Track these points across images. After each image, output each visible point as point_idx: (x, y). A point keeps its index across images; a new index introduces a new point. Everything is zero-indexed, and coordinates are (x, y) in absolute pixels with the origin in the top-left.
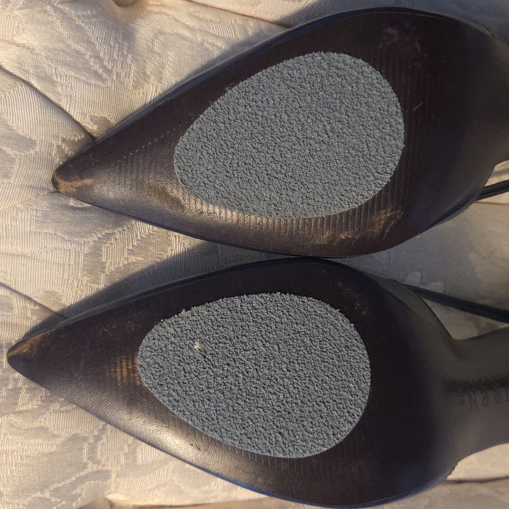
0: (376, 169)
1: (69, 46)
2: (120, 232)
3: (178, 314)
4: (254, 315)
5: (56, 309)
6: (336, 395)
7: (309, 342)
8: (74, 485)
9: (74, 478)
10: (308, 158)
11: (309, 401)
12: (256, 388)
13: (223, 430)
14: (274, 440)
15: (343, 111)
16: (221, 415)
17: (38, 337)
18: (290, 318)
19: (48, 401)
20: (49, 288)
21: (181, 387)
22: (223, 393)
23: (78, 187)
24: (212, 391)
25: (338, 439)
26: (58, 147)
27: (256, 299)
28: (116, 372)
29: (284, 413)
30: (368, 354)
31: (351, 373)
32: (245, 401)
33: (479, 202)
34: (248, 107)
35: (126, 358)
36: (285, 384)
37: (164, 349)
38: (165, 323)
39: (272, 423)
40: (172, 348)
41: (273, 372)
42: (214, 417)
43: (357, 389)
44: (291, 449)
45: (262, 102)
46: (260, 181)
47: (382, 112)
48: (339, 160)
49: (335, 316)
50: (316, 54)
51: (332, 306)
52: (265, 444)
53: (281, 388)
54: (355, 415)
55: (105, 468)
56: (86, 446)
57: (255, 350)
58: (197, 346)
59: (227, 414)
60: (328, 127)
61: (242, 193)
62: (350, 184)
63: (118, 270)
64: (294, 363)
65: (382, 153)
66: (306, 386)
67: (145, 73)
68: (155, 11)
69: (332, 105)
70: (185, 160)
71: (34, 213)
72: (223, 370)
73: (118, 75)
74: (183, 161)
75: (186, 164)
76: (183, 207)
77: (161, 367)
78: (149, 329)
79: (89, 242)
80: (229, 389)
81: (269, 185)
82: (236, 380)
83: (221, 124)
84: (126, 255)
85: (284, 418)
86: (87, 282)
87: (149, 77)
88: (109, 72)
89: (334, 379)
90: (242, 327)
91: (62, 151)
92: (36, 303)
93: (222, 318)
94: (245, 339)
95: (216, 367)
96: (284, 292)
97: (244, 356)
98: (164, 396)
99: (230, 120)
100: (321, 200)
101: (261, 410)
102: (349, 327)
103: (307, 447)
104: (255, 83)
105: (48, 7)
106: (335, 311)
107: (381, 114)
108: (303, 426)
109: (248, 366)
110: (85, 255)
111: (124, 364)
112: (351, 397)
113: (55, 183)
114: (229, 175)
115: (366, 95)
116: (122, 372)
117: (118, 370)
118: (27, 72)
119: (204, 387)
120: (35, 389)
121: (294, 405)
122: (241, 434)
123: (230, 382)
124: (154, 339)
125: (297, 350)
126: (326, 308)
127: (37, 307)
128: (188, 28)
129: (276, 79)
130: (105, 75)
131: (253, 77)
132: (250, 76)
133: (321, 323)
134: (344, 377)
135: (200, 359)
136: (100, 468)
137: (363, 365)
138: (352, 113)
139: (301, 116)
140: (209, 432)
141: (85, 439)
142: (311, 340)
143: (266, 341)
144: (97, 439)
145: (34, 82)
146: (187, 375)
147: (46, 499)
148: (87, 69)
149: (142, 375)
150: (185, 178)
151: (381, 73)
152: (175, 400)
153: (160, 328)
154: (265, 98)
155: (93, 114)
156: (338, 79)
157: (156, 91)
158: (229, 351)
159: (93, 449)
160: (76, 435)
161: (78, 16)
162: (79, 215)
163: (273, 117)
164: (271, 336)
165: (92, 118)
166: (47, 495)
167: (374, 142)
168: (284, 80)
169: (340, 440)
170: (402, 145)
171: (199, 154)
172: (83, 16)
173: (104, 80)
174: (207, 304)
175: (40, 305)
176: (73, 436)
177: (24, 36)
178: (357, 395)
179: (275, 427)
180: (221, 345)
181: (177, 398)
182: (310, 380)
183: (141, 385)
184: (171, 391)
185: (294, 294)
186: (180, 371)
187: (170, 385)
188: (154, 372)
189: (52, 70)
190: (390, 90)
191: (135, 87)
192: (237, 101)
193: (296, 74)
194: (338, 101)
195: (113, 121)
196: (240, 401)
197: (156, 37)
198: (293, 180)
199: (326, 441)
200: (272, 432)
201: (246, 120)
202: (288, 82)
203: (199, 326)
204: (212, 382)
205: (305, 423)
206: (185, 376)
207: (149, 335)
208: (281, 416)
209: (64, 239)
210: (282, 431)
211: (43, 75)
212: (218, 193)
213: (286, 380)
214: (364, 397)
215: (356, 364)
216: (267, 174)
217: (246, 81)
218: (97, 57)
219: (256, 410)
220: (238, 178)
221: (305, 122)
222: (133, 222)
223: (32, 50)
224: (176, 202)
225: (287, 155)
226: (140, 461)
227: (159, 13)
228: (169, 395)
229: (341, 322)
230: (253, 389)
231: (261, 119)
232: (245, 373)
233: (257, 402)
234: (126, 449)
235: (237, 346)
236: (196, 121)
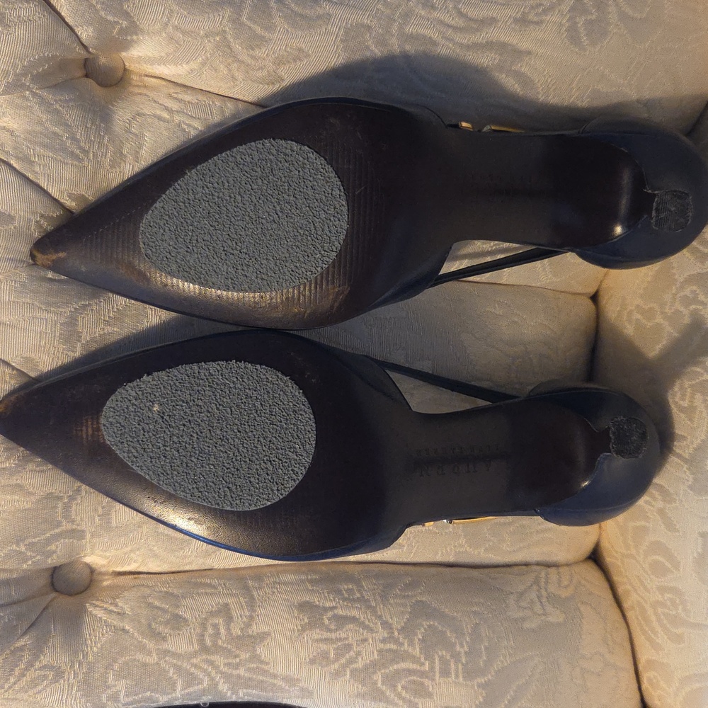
0: (323, 247)
1: (47, 129)
2: (96, 303)
3: (140, 378)
4: (210, 380)
5: (33, 374)
6: (282, 455)
7: (259, 406)
8: (48, 542)
9: (48, 535)
10: (260, 236)
11: (257, 459)
12: (209, 447)
13: (176, 484)
14: (223, 494)
15: (291, 193)
16: (175, 470)
17: (13, 398)
18: (244, 384)
19: (25, 461)
20: (26, 355)
21: (140, 444)
22: (178, 451)
23: (53, 260)
24: (168, 449)
25: (282, 495)
26: (37, 222)
27: (213, 366)
28: (82, 430)
29: (233, 469)
30: (315, 418)
31: (297, 435)
32: (198, 459)
33: (462, 281)
34: (206, 188)
35: (92, 418)
36: (236, 444)
37: (126, 410)
38: (129, 386)
39: (221, 479)
40: (133, 410)
41: (225, 433)
42: (169, 472)
43: (302, 449)
44: (238, 502)
45: (218, 184)
46: (218, 257)
47: (327, 195)
48: (289, 238)
49: (285, 383)
50: (266, 141)
51: (283, 373)
52: (214, 497)
53: (232, 447)
54: (299, 473)
55: (79, 528)
56: (60, 505)
57: (209, 412)
58: (156, 408)
59: (180, 470)
60: (278, 208)
61: (202, 268)
62: (299, 260)
63: (94, 340)
64: (244, 425)
65: (328, 233)
66: (254, 446)
67: (121, 153)
68: (136, 92)
69: (281, 188)
70: (149, 237)
71: (13, 284)
72: (179, 430)
73: (95, 155)
74: (147, 237)
75: (151, 240)
76: (148, 280)
77: (122, 426)
78: (113, 392)
79: (65, 312)
80: (184, 448)
81: (226, 260)
82: (190, 440)
83: (181, 204)
84: (102, 326)
85: (233, 475)
86: (64, 349)
87: (126, 156)
88: (86, 152)
89: (281, 440)
90: (198, 391)
91: (41, 226)
92: (14, 368)
93: (180, 383)
94: (200, 403)
95: (173, 427)
96: (239, 360)
97: (199, 418)
98: (124, 452)
99: (189, 199)
100: (273, 275)
101: (212, 467)
102: (299, 393)
103: (253, 501)
104: (212, 167)
105: (27, 92)
106: (285, 379)
107: (326, 197)
108: (250, 482)
109: (202, 426)
110: (61, 324)
111: (90, 423)
112: (296, 457)
113: (32, 256)
114: (189, 250)
115: (311, 179)
116: (87, 430)
117: (84, 428)
118: (7, 153)
119: (161, 446)
120: (12, 449)
121: (242, 462)
122: (193, 488)
123: (184, 441)
124: (117, 401)
125: (247, 413)
126: (278, 376)
127: (15, 372)
128: (166, 109)
129: (230, 163)
130: (81, 155)
131: (210, 161)
132: (207, 160)
133: (272, 389)
134: (290, 438)
135: (158, 419)
136: (74, 527)
137: (308, 428)
138: (299, 195)
139: (253, 198)
140: (164, 485)
141: (60, 498)
142: (261, 404)
143: (220, 405)
144: (72, 498)
145: (13, 162)
146: (146, 434)
147: (21, 552)
148: (64, 149)
149: (105, 433)
150: (149, 252)
151: (326, 160)
152: (134, 456)
153: (123, 391)
154: (220, 181)
155: (70, 192)
156: (286, 164)
157: (132, 169)
158: (186, 412)
159: (67, 508)
160: (51, 493)
161: (55, 100)
162: (55, 286)
163: (228, 198)
164: (225, 400)
165: (70, 196)
166: (23, 548)
167: (320, 222)
168: (237, 164)
169: (284, 496)
170: (345, 226)
171: (162, 231)
172: (61, 101)
173: (80, 160)
174: (167, 370)
175: (18, 370)
176: (48, 494)
177: (5, 119)
178: (302, 456)
179: (224, 482)
180: (178, 407)
181: (136, 454)
182: (258, 441)
183: (104, 442)
184: (131, 448)
185: (249, 363)
186: (140, 430)
187: (130, 443)
188: (116, 430)
189: (30, 151)
190: (333, 175)
191: (112, 166)
192: (195, 182)
193: (248, 159)
194: (286, 184)
195: (91, 198)
196: (193, 459)
197: (134, 118)
198: (247, 256)
199: (270, 496)
200: (221, 487)
201: (204, 200)
202: (241, 166)
203: (159, 390)
204: (169, 440)
205: (252, 480)
206: (144, 435)
207: (113, 397)
208: (230, 473)
209: (41, 308)
210: (230, 485)
211: (21, 155)
212: (179, 267)
213: (236, 440)
214: (308, 457)
215: (303, 427)
216: (224, 250)
217: (204, 165)
218: (74, 139)
219: (207, 467)
220: (197, 254)
221: (257, 203)
222: (111, 295)
223: (12, 132)
224: (142, 275)
225: (241, 233)
226: (114, 523)
227: (140, 94)
228: (129, 452)
229: (291, 388)
230: (206, 448)
231: (217, 199)
232: (199, 433)
233: (209, 460)
234: (100, 510)
235: (193, 408)
236: (159, 200)
